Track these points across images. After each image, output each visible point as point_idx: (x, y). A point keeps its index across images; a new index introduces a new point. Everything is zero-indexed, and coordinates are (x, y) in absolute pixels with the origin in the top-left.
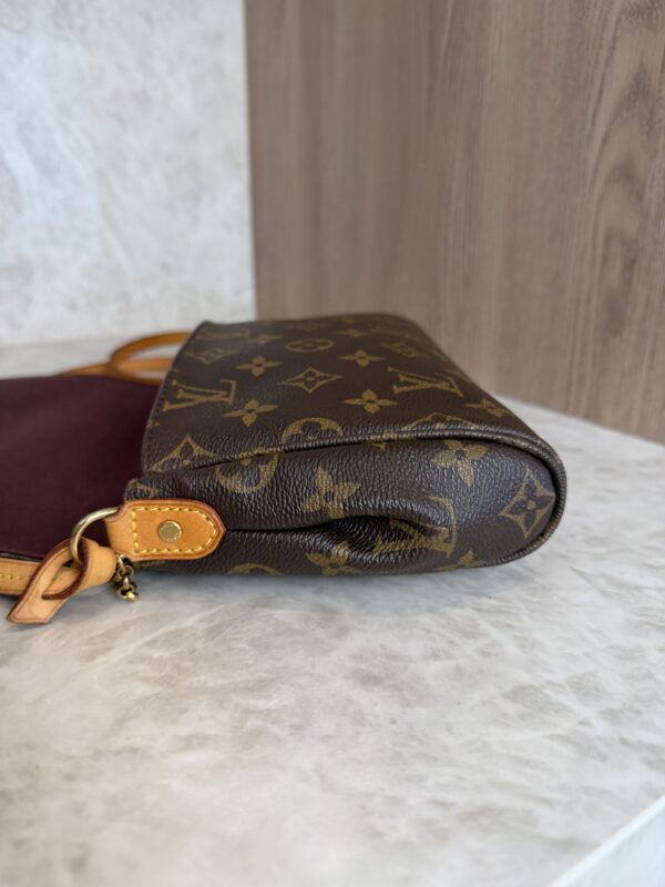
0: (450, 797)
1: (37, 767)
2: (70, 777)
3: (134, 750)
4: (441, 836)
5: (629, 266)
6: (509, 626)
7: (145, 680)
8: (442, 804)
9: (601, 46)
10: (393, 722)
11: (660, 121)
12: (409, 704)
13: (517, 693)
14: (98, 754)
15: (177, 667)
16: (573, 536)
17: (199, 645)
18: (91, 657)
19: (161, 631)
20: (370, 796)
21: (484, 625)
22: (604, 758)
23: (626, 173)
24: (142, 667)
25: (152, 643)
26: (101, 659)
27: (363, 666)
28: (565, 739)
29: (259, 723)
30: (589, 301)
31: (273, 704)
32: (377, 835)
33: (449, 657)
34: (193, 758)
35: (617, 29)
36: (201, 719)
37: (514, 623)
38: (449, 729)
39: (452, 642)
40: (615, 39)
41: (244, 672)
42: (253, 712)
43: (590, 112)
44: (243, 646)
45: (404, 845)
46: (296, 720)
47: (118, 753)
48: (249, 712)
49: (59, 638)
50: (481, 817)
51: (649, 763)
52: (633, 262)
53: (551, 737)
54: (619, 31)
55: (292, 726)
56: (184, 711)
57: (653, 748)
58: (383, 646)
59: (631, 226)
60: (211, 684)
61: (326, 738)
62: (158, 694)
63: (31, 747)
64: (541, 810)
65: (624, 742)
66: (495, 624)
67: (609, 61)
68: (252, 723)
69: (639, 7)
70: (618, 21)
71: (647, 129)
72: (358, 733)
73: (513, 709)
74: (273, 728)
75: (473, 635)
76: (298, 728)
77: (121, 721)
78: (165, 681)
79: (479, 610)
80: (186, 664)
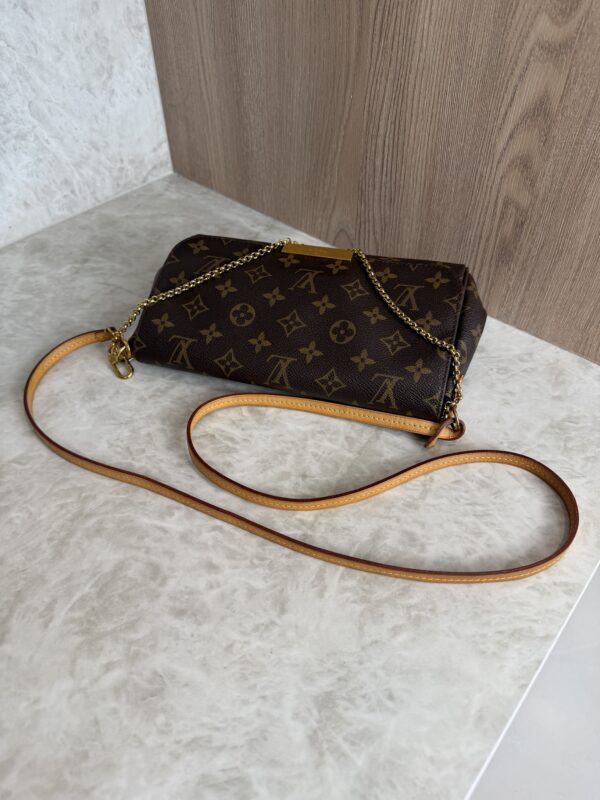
0: (501, 629)
1: (344, 662)
2: (361, 663)
3: (376, 642)
4: (506, 646)
5: (519, 225)
6: (493, 524)
7: (355, 602)
8: (500, 632)
9: (516, 64)
10: (467, 596)
11: (554, 137)
14: (363, 648)
15: (363, 590)
18: (321, 594)
20: (474, 636)
21: (483, 527)
22: (549, 594)
23: (524, 163)
24: (348, 594)
26: (326, 595)
28: (533, 588)
29: (416, 612)
30: (488, 240)
31: (415, 601)
32: (484, 652)
34: (401, 638)
35: (531, 55)
36: (392, 617)
37: (494, 521)
38: (489, 594)
39: (472, 542)
40: (528, 62)
43: (503, 111)
45: (494, 654)
46: (429, 607)
47: (371, 645)
48: (409, 608)
49: (297, 586)
50: (516, 634)
51: (565, 592)
52: (523, 223)
53: (528, 588)
54: (532, 58)
55: (431, 610)
56: (383, 615)
57: (566, 584)
59: (524, 200)
60: (385, 596)
61: (446, 613)
62: (365, 608)
63: (335, 654)
64: (534, 626)
65: (555, 584)
66: (486, 524)
67: (521, 77)
68: (414, 613)
69: (550, 45)
70: (532, 50)
71: (543, 139)
72: (456, 607)
74: (423, 613)
75: (479, 534)
76: (432, 610)
77: (361, 628)
78: (364, 600)
79: (475, 516)
80: (366, 587)
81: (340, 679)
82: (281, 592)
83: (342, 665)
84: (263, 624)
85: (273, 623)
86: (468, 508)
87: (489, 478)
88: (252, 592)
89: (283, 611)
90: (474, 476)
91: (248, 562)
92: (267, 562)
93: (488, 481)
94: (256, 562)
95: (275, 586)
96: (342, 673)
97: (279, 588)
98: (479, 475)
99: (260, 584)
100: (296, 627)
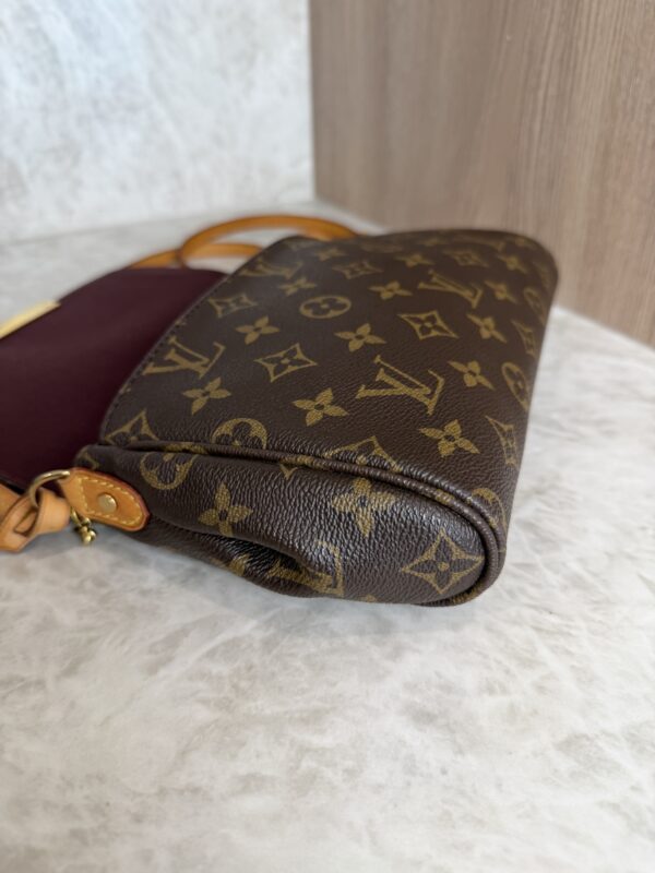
1: (108, 804)
2: (138, 819)
3: (195, 790)
6: (568, 653)
7: (205, 702)
10: (444, 772)
12: (460, 751)
13: (571, 744)
14: (162, 793)
15: (235, 687)
16: (643, 529)
17: (256, 660)
18: (152, 669)
19: (220, 639)
21: (544, 652)
24: (201, 685)
25: (211, 654)
26: (162, 672)
27: (417, 699)
28: (615, 807)
29: (313, 764)
31: (327, 741)
33: (505, 691)
34: (251, 803)
36: (259, 755)
37: (574, 649)
38: (499, 786)
39: (507, 672)
41: (299, 698)
42: (308, 750)
44: (298, 664)
46: (349, 763)
47: (181, 792)
48: (304, 750)
49: (123, 642)
53: (601, 804)
55: (346, 771)
56: (243, 744)
58: (438, 675)
60: (268, 712)
62: (217, 720)
63: (101, 779)
66: (554, 649)
68: (307, 764)
72: (409, 784)
73: (564, 764)
74: (328, 773)
75: (529, 662)
76: (350, 773)
77: (183, 754)
78: (225, 705)
79: (538, 630)
80: (244, 684)
81: (76, 834)
82: (91, 641)
83: (99, 809)
84: (22, 680)
85: (40, 683)
86: (527, 613)
87: (595, 575)
88: (47, 625)
89: (71, 671)
90: (564, 564)
91: (75, 582)
92: (104, 591)
93: (589, 579)
94: (89, 585)
95: (89, 629)
96: (88, 823)
97: (93, 634)
98: (576, 567)
99: (67, 618)
100: (72, 705)
